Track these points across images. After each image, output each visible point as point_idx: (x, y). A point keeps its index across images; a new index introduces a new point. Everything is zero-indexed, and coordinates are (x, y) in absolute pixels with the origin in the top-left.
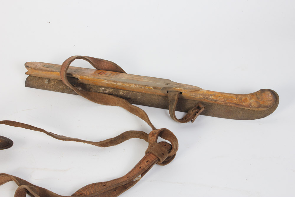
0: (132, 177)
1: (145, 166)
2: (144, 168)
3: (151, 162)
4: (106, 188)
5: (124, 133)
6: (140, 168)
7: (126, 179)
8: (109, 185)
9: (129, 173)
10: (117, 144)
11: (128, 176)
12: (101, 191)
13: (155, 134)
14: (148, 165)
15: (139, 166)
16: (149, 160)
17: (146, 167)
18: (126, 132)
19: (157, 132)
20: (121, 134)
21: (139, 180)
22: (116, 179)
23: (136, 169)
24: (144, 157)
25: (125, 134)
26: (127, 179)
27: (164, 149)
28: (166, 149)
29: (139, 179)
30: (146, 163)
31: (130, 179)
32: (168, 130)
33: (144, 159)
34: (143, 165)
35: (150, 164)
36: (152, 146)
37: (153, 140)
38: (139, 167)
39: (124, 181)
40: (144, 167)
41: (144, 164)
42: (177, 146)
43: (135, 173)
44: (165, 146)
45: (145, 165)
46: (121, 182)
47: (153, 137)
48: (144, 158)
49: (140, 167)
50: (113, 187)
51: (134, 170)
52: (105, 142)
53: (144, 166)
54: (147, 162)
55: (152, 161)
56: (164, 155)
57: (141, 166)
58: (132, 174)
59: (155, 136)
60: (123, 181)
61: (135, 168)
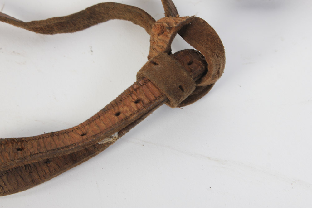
0: (94, 136)
1: (130, 113)
2: (126, 118)
3: (147, 104)
4: (23, 159)
5: (94, 7)
6: (118, 114)
7: (77, 138)
8: (32, 150)
9: (89, 122)
10: (75, 31)
11: (84, 131)
12: (8, 164)
13: (168, 30)
14: (138, 111)
15: (116, 108)
16: (142, 97)
17: (132, 115)
18: (99, 5)
19: (175, 25)
20: (88, 9)
21: (111, 143)
22: (52, 134)
23: (108, 115)
24: (132, 86)
25: (97, 9)
26: (81, 139)
27: (186, 74)
28: (191, 76)
29: (111, 140)
30: (133, 104)
31: (88, 141)
32: (204, 22)
33: (129, 92)
34: (126, 108)
35: (145, 109)
36: (155, 64)
37: (160, 44)
38: (114, 113)
39: (71, 145)
40: (128, 115)
41: (128, 106)
42: (221, 67)
43: (103, 126)
44: (190, 64)
45: (130, 110)
46: (63, 145)
47: (161, 37)
48: (131, 90)
49: (117, 111)
50: (41, 157)
51: (102, 117)
52: (45, 24)
53: (127, 111)
54: (137, 102)
55: (151, 102)
56: (183, 90)
57: (121, 109)
58: (95, 127)
59: (167, 36)
60: (69, 143)
61: (104, 111)
